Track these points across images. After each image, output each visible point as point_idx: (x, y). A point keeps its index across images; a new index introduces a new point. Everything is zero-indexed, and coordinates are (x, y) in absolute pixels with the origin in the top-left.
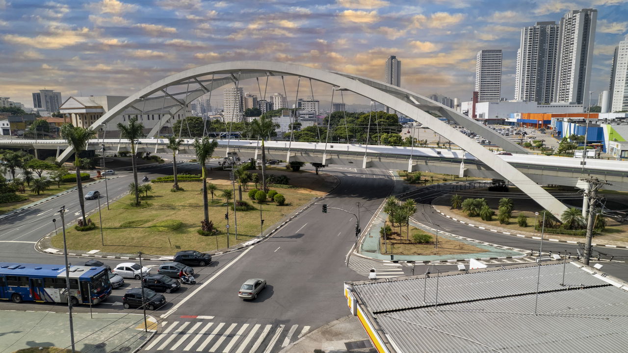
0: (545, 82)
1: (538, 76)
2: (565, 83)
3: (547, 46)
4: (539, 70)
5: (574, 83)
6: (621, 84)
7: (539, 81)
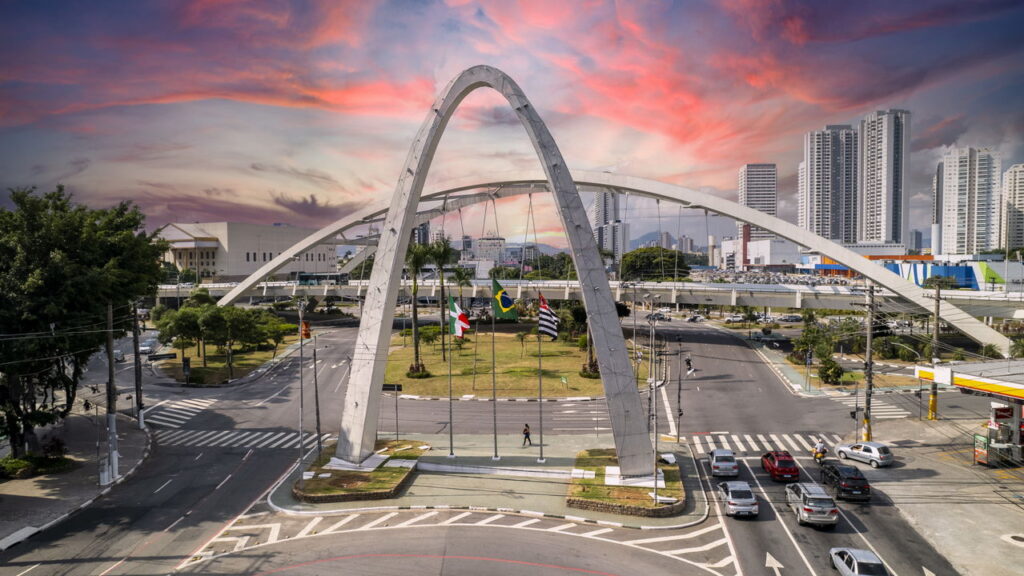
0: (843, 211)
1: (832, 202)
2: (874, 212)
3: (842, 159)
4: (833, 195)
5: (887, 214)
6: (952, 216)
7: (835, 209)
